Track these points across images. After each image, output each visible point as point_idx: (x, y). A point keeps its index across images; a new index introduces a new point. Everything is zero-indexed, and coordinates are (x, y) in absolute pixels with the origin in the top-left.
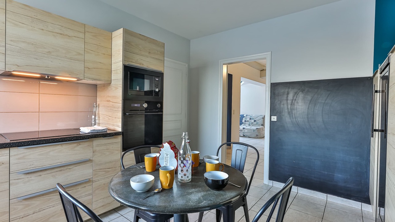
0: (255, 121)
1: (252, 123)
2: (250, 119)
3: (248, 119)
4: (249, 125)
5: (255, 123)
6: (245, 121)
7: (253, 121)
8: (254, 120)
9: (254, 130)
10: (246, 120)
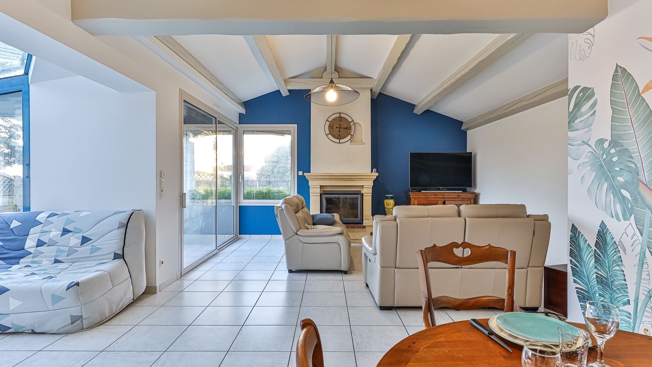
0: (85, 240)
1: (72, 251)
2: (65, 231)
3: (55, 233)
4: (56, 261)
5: (87, 247)
6: (40, 243)
7: (74, 240)
8: (81, 235)
9: (56, 298)
10: (44, 239)
